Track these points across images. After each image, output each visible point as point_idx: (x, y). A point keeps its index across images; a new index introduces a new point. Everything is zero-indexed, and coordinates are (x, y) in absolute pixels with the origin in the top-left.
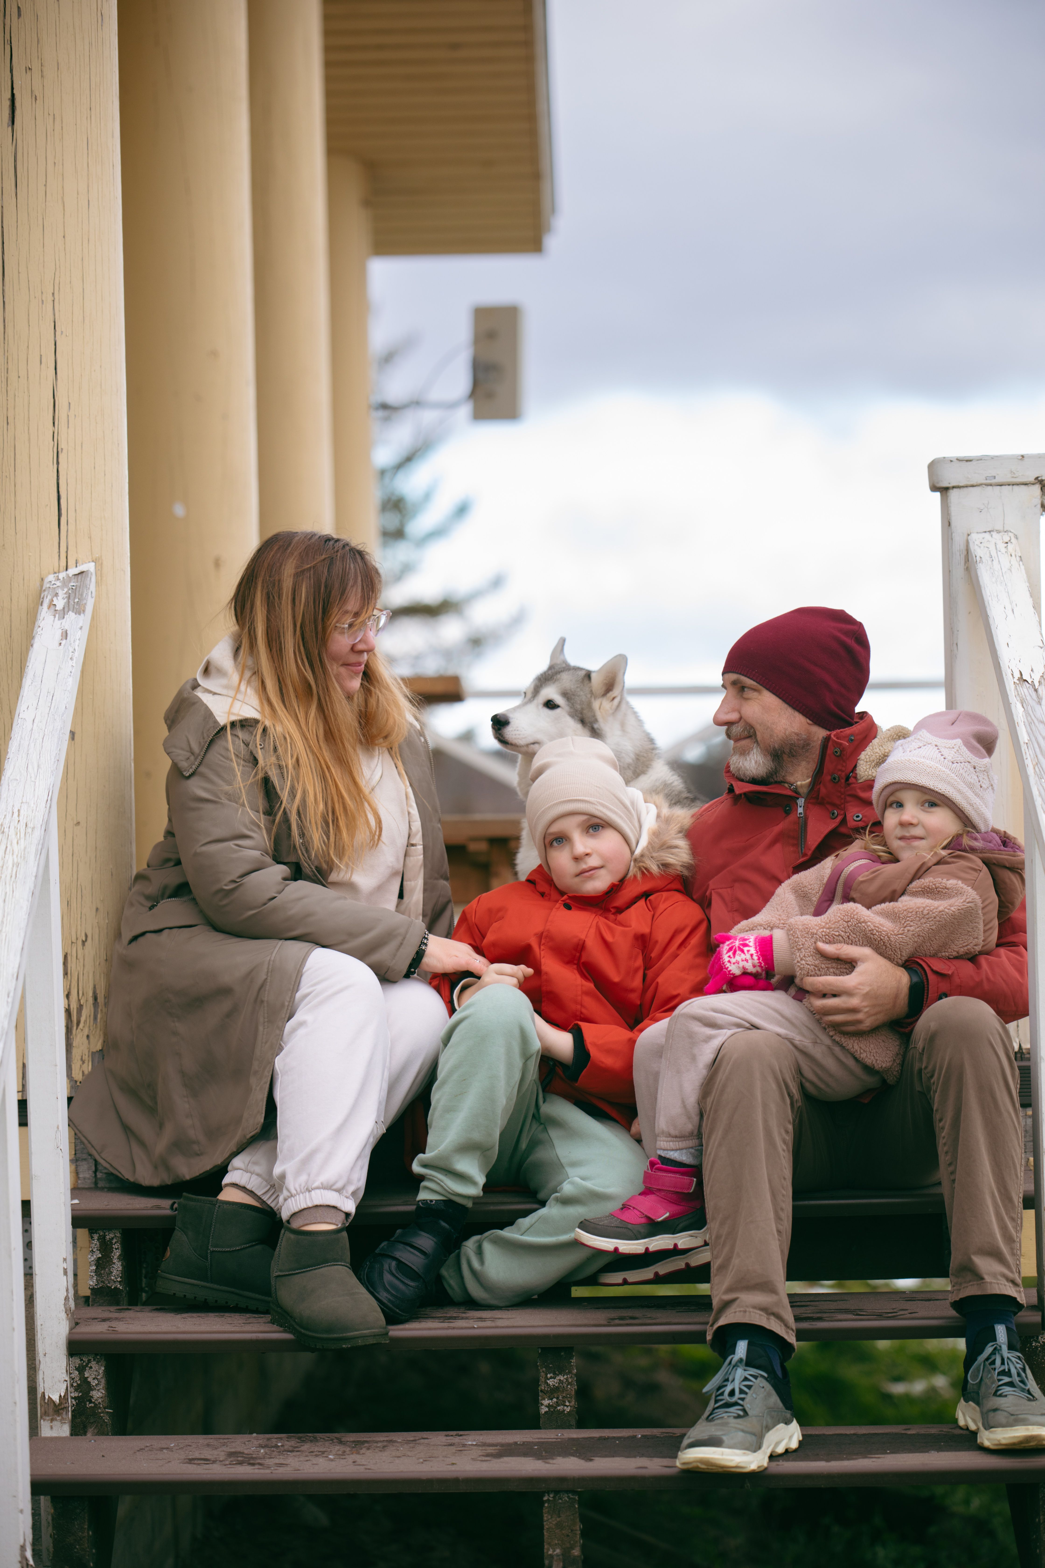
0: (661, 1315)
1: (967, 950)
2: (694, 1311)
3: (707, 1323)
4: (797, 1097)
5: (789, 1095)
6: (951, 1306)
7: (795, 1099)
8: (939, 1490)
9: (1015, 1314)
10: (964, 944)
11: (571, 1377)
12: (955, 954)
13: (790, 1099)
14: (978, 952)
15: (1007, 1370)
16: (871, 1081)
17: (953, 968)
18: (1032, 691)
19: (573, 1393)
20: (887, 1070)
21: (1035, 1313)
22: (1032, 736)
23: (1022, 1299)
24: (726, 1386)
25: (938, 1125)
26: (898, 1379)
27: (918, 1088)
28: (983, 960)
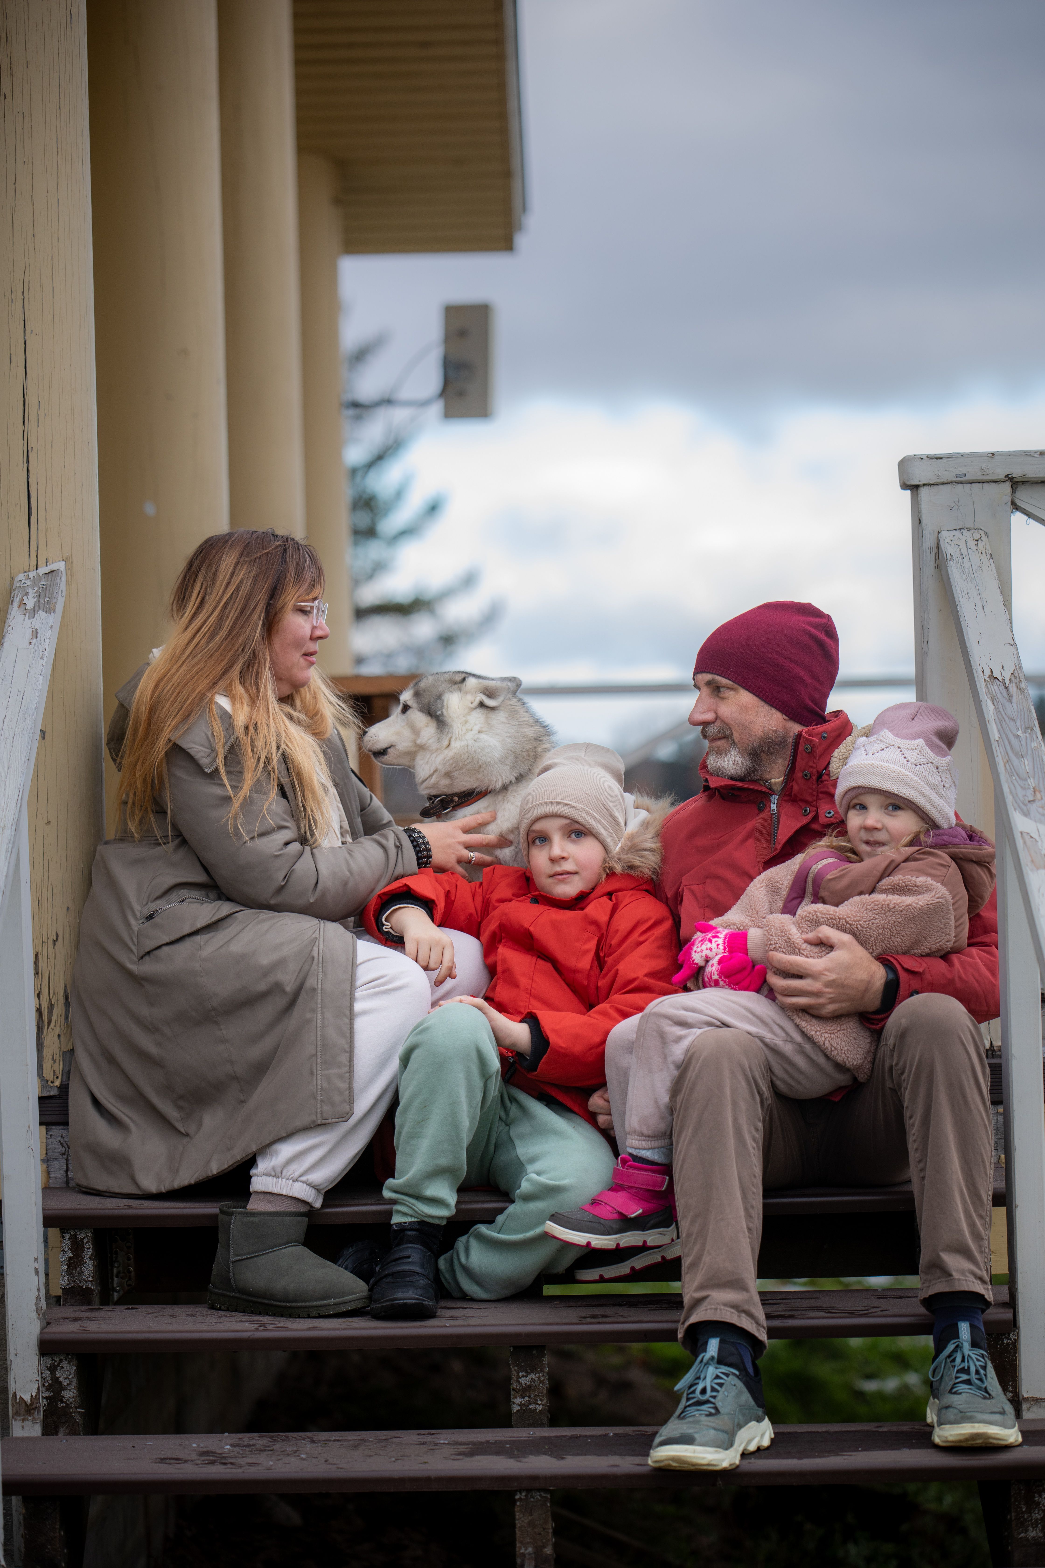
0: (633, 1314)
1: (940, 946)
2: (666, 1309)
3: (678, 1321)
4: (766, 1095)
5: (759, 1093)
6: (921, 1303)
7: (765, 1097)
8: (912, 1487)
9: (983, 1311)
10: (937, 941)
11: (543, 1376)
12: (927, 951)
13: (760, 1096)
14: (950, 948)
15: (966, 1368)
16: (843, 1079)
17: (924, 965)
18: (1002, 688)
19: (545, 1391)
20: (859, 1068)
21: (1007, 1310)
22: (1002, 733)
23: (989, 1296)
24: (698, 1384)
25: (908, 1123)
26: (870, 1377)
27: (889, 1085)
28: (955, 958)
